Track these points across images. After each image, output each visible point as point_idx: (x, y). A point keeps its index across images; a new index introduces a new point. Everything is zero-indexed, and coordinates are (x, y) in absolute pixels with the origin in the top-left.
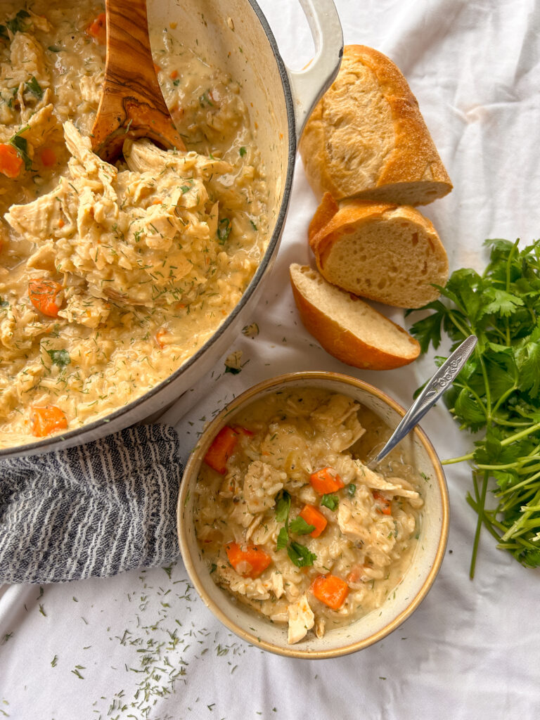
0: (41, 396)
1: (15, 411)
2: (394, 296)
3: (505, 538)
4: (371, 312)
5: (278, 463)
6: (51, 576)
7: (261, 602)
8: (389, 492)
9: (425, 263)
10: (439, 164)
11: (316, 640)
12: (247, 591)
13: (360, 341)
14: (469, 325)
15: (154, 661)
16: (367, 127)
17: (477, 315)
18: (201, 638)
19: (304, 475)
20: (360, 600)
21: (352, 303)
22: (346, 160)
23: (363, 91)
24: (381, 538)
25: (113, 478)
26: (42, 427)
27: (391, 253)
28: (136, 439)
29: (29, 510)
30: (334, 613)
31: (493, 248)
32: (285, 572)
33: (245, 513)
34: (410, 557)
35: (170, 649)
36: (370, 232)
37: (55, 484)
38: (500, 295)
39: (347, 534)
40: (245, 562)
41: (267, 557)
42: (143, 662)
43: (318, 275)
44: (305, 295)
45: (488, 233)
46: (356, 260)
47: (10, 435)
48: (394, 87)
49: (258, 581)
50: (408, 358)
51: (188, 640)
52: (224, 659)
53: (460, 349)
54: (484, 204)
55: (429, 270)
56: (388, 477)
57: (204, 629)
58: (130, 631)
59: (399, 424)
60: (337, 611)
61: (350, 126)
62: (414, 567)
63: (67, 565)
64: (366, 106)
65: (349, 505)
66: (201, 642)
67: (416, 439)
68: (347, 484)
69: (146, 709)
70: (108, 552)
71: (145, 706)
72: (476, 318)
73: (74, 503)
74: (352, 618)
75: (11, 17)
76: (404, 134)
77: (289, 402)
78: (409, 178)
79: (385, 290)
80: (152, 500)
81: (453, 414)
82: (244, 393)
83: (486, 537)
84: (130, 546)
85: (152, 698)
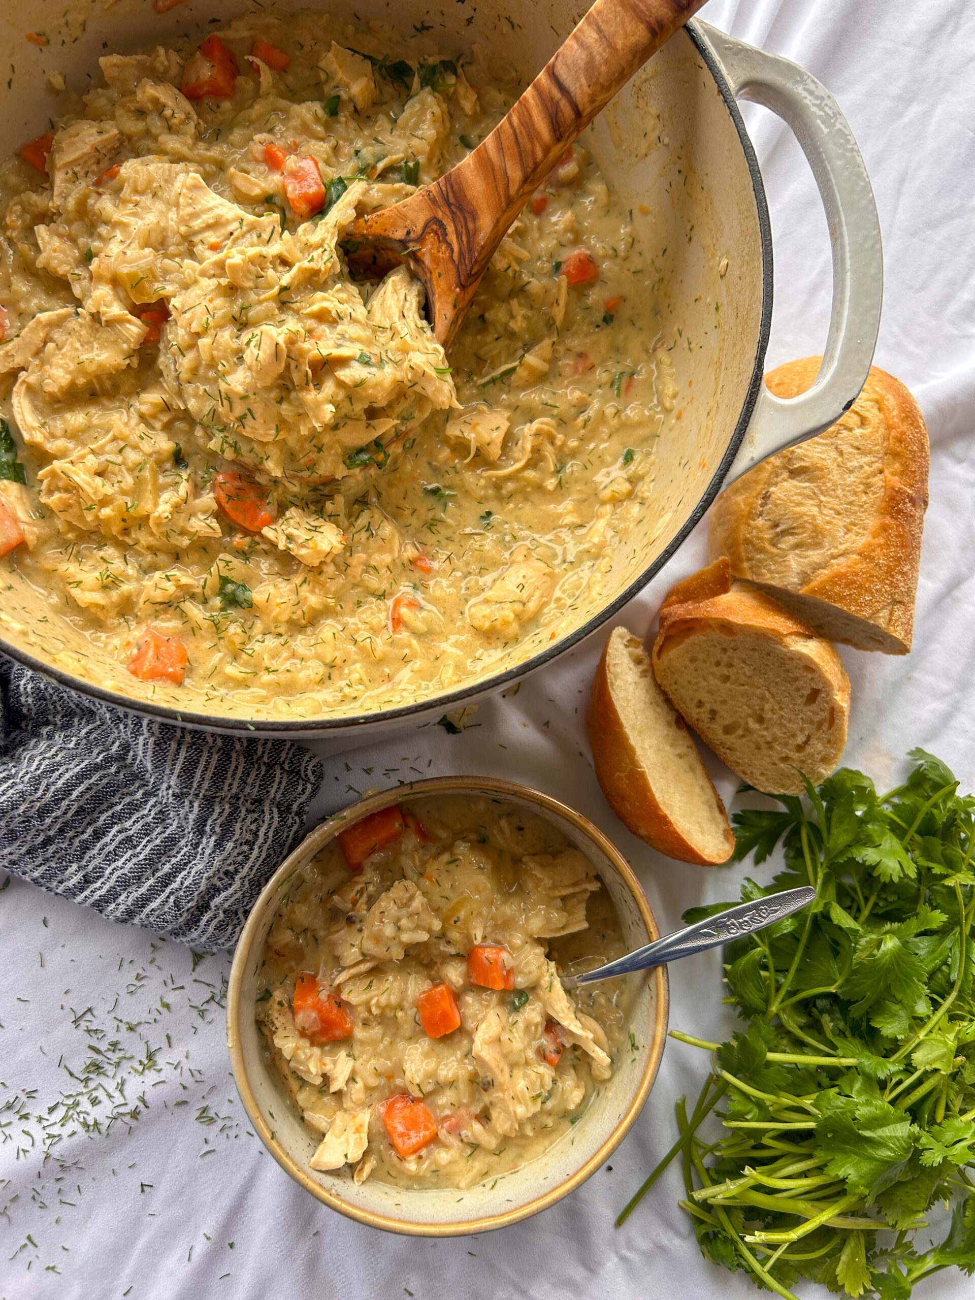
0: (170, 620)
1: (122, 620)
2: (738, 754)
3: (698, 1195)
4: (693, 757)
5: (438, 901)
6: (36, 874)
7: (303, 1083)
8: (571, 1034)
9: (809, 738)
10: (907, 610)
11: (349, 1182)
12: (294, 1056)
13: (653, 795)
14: (821, 858)
15: (104, 1074)
16: (834, 502)
17: (841, 853)
18: (188, 1081)
19: (465, 941)
20: (443, 1162)
21: (673, 731)
22: (778, 530)
23: (858, 449)
24: (522, 1093)
25: (203, 791)
26: (146, 667)
27: (768, 695)
28: (263, 753)
29: (59, 764)
30: (395, 1159)
31: (922, 765)
32: (361, 1061)
33: (353, 945)
34: (546, 1142)
35: (136, 1071)
36: (754, 650)
37: (115, 748)
38: (890, 842)
39: (478, 1059)
40: (314, 1015)
41: (348, 1026)
42: (87, 1067)
43: (646, 661)
44: (612, 684)
45: (926, 741)
46: (713, 674)
47: (96, 650)
48: (906, 466)
49: (316, 1051)
50: (706, 858)
51: (168, 1073)
52: (202, 1130)
53: (784, 895)
54: (945, 695)
55: (809, 750)
56: (582, 1012)
57: (199, 1071)
58: (95, 1013)
59: (639, 950)
60: (402, 1159)
61: (812, 485)
62: (544, 1160)
63: (67, 872)
64: (851, 472)
65: (504, 1019)
66: (185, 1088)
67: (652, 983)
68: (519, 987)
69: (54, 1136)
70: (134, 887)
71: (55, 1130)
72: (837, 856)
73: (125, 791)
74: (417, 1183)
75: (431, 61)
76: (882, 541)
77: (504, 823)
78: (853, 609)
79: (730, 739)
80: (237, 851)
81: (726, 973)
82: (450, 777)
83: (674, 1177)
84: (168, 897)
85: (72, 1126)
